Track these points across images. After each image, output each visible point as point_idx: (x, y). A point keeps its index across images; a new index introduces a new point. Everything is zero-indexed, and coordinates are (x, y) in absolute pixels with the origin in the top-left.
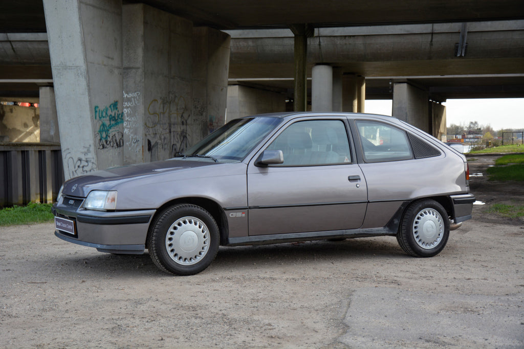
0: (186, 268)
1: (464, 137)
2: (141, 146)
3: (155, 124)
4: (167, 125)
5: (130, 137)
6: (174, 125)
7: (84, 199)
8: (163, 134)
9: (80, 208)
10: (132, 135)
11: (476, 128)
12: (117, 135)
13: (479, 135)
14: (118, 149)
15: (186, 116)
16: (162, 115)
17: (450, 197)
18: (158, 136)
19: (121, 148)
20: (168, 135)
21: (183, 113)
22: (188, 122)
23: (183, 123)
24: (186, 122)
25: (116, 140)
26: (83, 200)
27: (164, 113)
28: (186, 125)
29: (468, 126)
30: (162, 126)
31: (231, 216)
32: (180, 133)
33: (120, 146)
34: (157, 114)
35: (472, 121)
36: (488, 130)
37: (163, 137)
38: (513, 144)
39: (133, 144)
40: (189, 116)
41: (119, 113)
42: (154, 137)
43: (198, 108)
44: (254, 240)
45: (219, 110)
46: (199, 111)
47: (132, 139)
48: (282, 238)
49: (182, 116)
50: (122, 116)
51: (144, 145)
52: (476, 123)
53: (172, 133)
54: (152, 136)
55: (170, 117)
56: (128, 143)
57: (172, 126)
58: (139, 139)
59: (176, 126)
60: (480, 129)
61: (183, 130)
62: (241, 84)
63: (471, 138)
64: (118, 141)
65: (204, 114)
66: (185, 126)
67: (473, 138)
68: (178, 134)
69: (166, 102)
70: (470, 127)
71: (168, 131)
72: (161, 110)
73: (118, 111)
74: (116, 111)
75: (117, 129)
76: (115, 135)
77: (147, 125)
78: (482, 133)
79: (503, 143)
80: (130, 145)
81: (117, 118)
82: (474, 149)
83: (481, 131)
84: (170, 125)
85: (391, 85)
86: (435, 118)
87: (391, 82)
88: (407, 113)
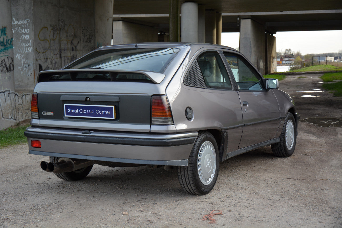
1: (282, 60)
2: (32, 70)
3: (45, 50)
4: (58, 51)
5: (22, 61)
6: (64, 50)
8: (54, 59)
10: (23, 60)
11: (290, 54)
12: (6, 60)
13: (292, 59)
14: (8, 73)
15: (75, 42)
16: (52, 42)
18: (49, 61)
19: (11, 72)
20: (59, 60)
21: (73, 40)
22: (77, 48)
23: (73, 49)
24: (76, 49)
25: (6, 65)
27: (54, 40)
28: (76, 51)
29: (284, 52)
30: (52, 51)
32: (70, 58)
33: (10, 71)
34: (47, 40)
35: (287, 49)
36: (298, 55)
37: (54, 62)
38: (320, 65)
39: (25, 69)
40: (79, 42)
41: (8, 39)
42: (46, 62)
43: (87, 36)
45: (105, 37)
46: (88, 38)
47: (24, 63)
49: (72, 42)
50: (11, 42)
51: (35, 69)
52: (290, 50)
53: (63, 58)
54: (43, 60)
55: (60, 43)
56: (20, 68)
57: (63, 52)
58: (30, 64)
59: (66, 51)
60: (293, 54)
61: (73, 55)
62: (123, 20)
63: (286, 61)
64: (8, 65)
65: (92, 41)
66: (74, 52)
67: (288, 61)
68: (68, 59)
69: (55, 29)
70: (286, 53)
71: (58, 56)
72: (52, 37)
73: (7, 37)
74: (5, 37)
75: (7, 54)
76: (4, 60)
77: (38, 50)
78: (294, 57)
79: (313, 64)
80: (22, 69)
81: (6, 44)
82: (292, 69)
83: (293, 56)
84: (60, 51)
85: (239, 20)
86: (269, 46)
87: (239, 18)
88: (250, 42)
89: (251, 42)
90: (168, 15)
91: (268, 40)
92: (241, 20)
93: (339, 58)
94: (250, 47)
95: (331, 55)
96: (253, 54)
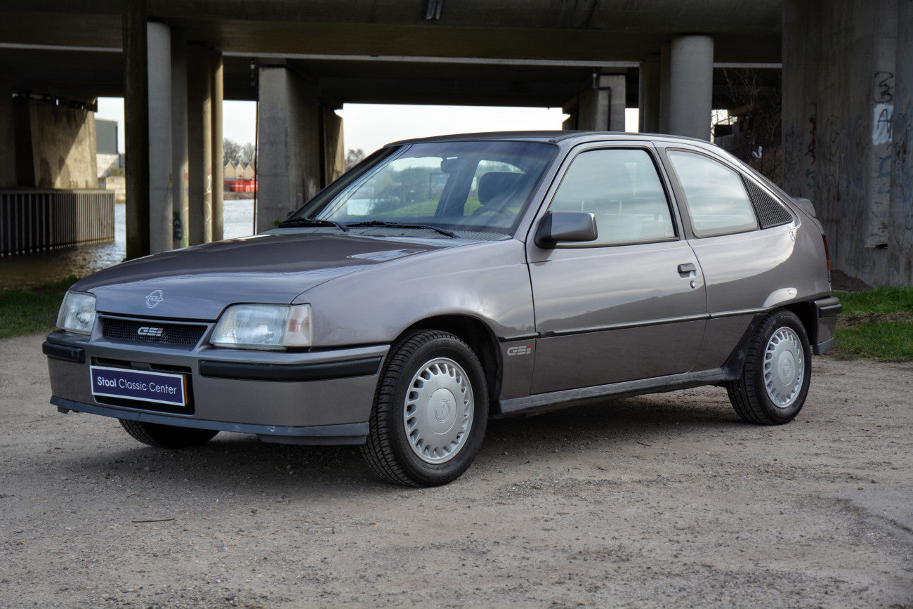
0: (438, 469)
7: (210, 326)
9: (202, 345)
17: (815, 304)
26: (206, 327)
31: (509, 354)
44: (539, 404)
48: (579, 397)
52: (359, 150)
85: (254, 70)
86: (328, 141)
87: (254, 64)
88: (286, 130)
89: (289, 129)
90: (120, 50)
91: (325, 127)
92: (261, 70)
94: (286, 143)
96: (293, 161)
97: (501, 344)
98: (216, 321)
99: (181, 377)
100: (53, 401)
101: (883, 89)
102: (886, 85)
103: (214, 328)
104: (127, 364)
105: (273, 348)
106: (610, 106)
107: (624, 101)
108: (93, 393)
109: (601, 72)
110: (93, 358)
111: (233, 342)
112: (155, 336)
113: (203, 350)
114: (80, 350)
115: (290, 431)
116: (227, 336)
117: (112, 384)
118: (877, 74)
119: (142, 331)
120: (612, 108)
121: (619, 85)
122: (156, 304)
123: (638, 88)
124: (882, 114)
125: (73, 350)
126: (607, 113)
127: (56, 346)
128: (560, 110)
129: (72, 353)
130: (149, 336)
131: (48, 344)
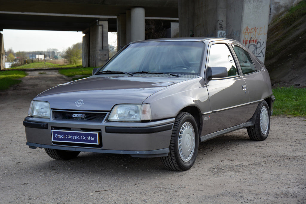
0: (187, 164)
7: (108, 113)
9: (105, 121)
17: (271, 98)
31: (205, 120)
36: (11, 52)
38: (39, 62)
79: (32, 61)
93: (48, 56)
95: (41, 53)
97: (203, 116)
98: (110, 111)
99: (97, 133)
100: (27, 144)
101: (220, 26)
102: (221, 24)
103: (110, 113)
104: (69, 129)
105: (135, 121)
106: (103, 31)
107: (107, 29)
108: (53, 141)
109: (100, 19)
110: (52, 127)
111: (117, 119)
112: (82, 118)
113: (106, 123)
114: (46, 124)
115: (145, 153)
116: (114, 117)
117: (63, 137)
118: (218, 20)
119: (74, 116)
120: (104, 32)
121: (106, 24)
122: (81, 105)
123: (116, 25)
124: (220, 34)
125: (42, 124)
126: (102, 34)
127: (32, 123)
128: (81, 32)
129: (42, 126)
130: (78, 118)
131: (25, 122)
